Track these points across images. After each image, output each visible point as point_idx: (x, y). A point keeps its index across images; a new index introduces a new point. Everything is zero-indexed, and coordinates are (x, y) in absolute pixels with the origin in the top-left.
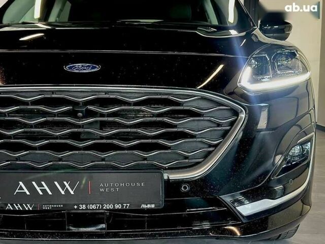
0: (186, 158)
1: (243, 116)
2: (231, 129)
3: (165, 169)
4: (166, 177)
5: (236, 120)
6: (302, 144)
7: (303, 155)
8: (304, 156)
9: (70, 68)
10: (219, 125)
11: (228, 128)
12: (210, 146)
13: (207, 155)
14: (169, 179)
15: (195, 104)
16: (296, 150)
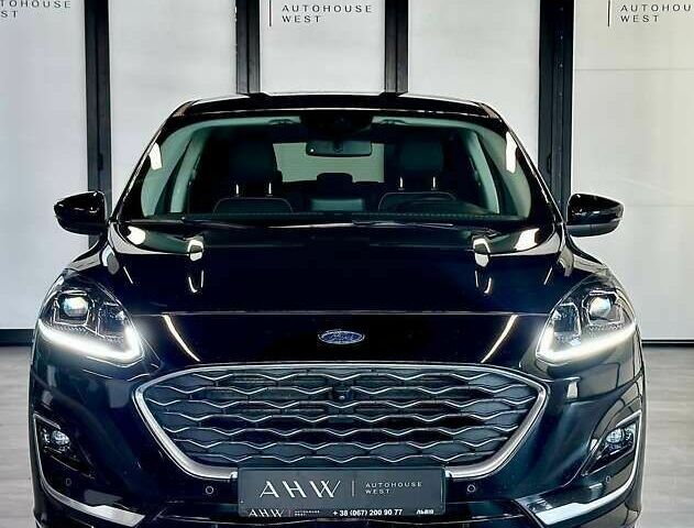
0: (472, 450)
1: (542, 396)
2: (528, 412)
3: (446, 464)
4: (447, 476)
5: (535, 400)
6: (623, 427)
7: (626, 442)
8: (627, 444)
9: (328, 337)
10: (513, 408)
11: (525, 411)
12: (502, 434)
13: (499, 447)
14: (451, 478)
15: (483, 382)
16: (617, 435)
